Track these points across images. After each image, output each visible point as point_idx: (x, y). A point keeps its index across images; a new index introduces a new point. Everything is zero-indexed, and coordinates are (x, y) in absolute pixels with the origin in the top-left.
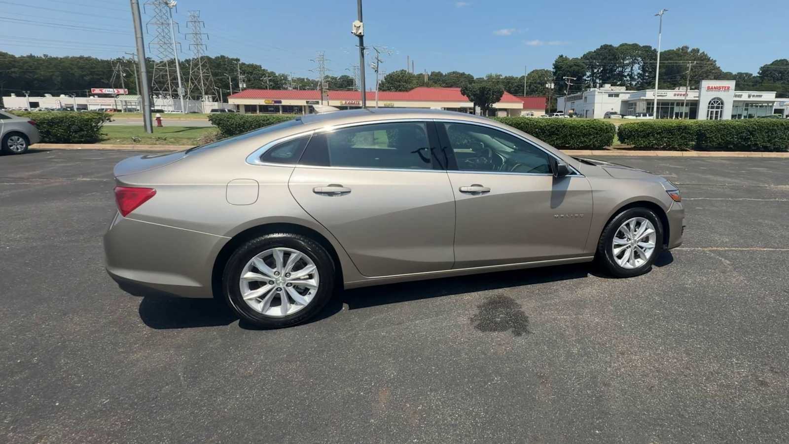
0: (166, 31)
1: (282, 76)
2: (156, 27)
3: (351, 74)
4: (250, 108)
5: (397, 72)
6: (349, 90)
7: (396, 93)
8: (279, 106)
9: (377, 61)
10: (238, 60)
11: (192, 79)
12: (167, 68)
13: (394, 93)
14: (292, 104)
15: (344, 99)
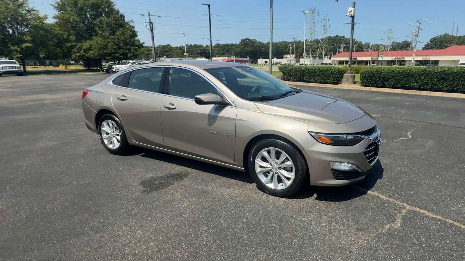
0: (313, 26)
1: (367, 44)
2: (309, 24)
3: (409, 40)
4: (341, 63)
5: (441, 35)
6: (407, 50)
7: (437, 50)
8: (355, 61)
9: (418, 29)
10: (344, 37)
11: (320, 48)
12: (311, 44)
13: (436, 50)
14: (363, 60)
15: (394, 56)
